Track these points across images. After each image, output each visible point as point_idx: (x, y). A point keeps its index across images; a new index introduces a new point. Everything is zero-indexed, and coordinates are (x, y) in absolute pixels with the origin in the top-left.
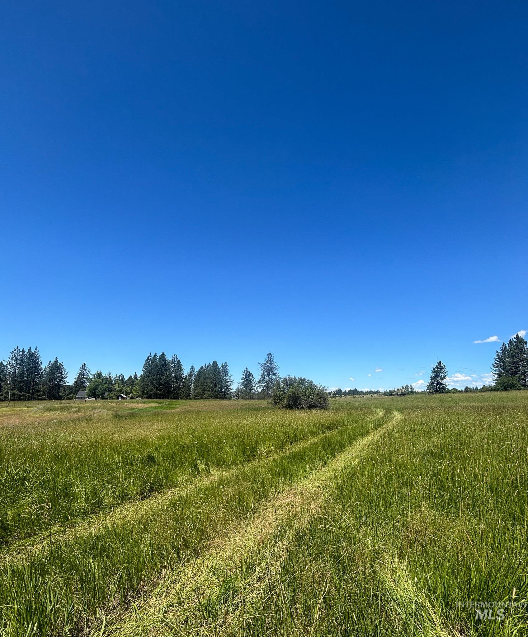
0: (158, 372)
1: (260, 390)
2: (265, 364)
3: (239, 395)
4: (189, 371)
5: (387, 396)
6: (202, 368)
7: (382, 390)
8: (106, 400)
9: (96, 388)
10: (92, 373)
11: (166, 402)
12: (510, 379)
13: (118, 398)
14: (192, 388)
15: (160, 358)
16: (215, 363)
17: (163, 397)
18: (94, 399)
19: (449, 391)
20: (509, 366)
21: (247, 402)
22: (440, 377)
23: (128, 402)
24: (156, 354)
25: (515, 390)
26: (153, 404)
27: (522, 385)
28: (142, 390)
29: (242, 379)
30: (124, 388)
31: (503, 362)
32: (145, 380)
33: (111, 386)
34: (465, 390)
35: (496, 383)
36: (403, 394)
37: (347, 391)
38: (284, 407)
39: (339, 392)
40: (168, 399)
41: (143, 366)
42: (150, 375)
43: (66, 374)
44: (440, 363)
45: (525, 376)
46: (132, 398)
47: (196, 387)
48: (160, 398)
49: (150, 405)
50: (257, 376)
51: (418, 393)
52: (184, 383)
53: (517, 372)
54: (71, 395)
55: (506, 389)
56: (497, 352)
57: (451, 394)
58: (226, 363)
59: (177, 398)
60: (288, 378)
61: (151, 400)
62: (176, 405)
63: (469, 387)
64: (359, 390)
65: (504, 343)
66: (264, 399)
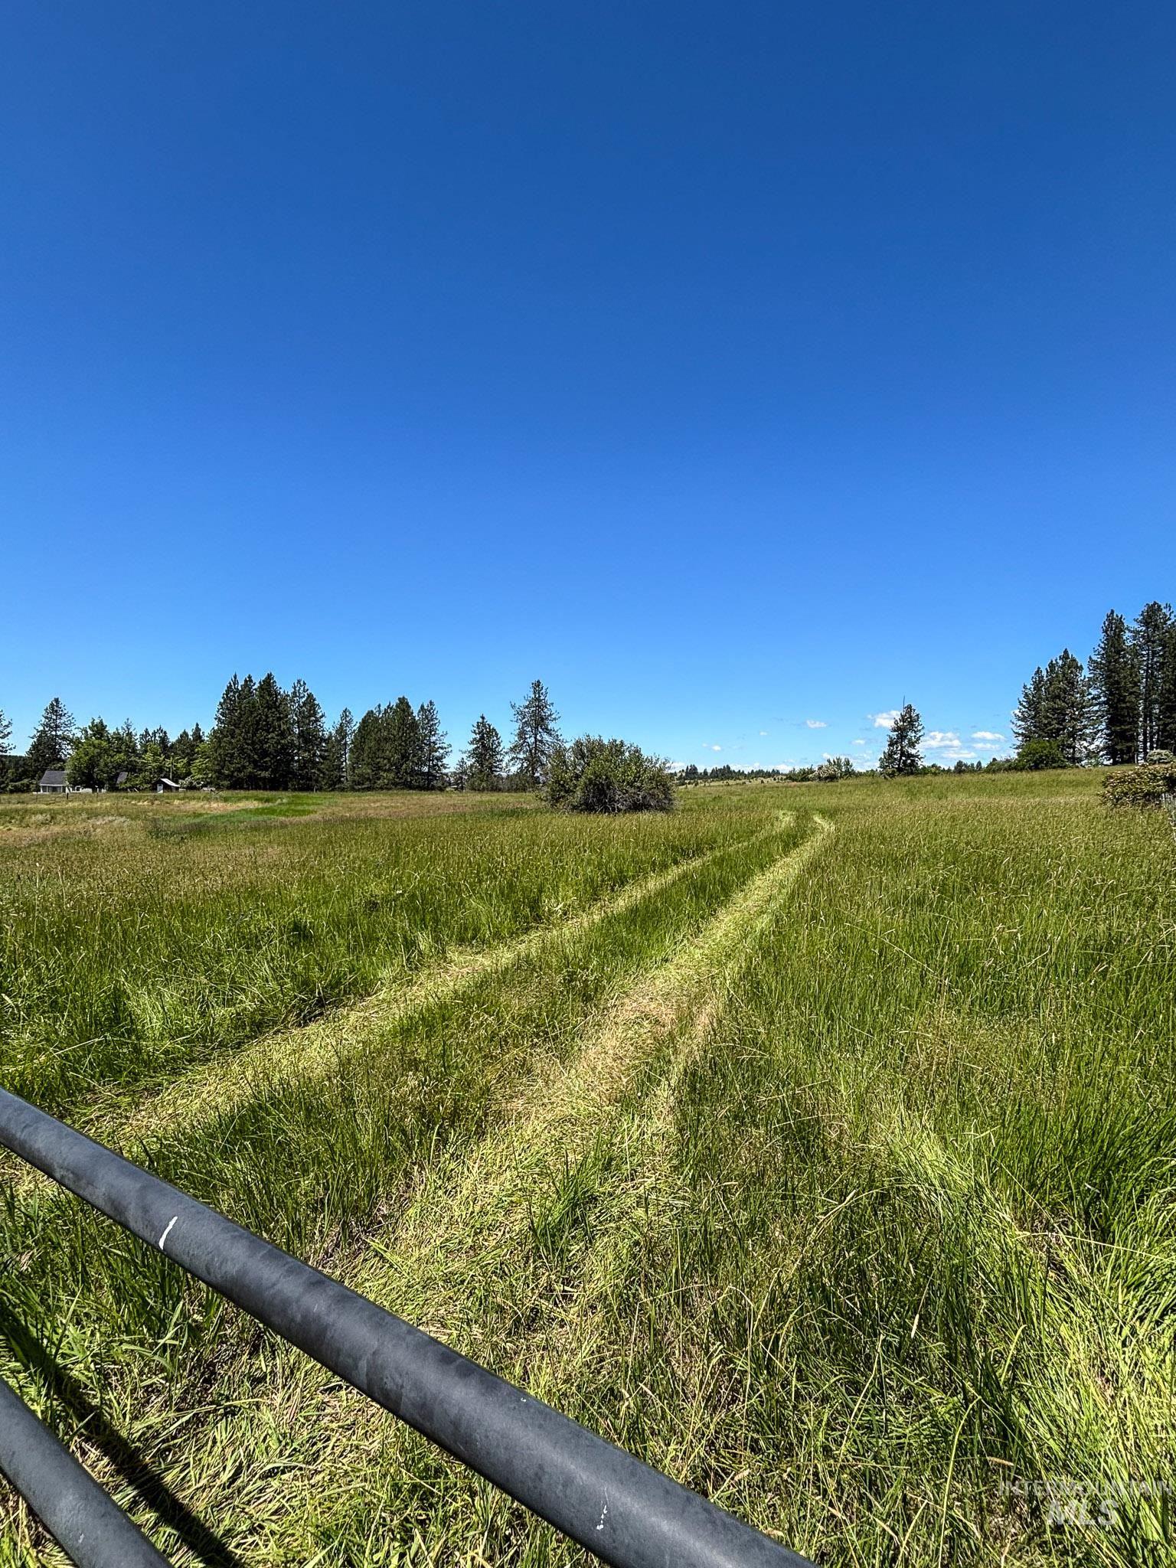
0: (258, 723)
1: (514, 770)
2: (527, 707)
3: (462, 782)
4: (338, 721)
5: (796, 780)
6: (370, 713)
8: (123, 794)
9: (92, 763)
10: (78, 724)
11: (283, 798)
12: (1046, 745)
13: (154, 789)
14: (347, 760)
15: (261, 687)
16: (403, 704)
17: (275, 784)
18: (90, 790)
19: (925, 771)
20: (1047, 717)
21: (486, 797)
22: (909, 740)
23: (183, 799)
24: (250, 677)
25: (1054, 768)
26: (248, 803)
27: (1068, 758)
28: (217, 768)
29: (472, 743)
30: (168, 763)
31: (1035, 709)
32: (223, 744)
33: (132, 759)
34: (956, 768)
36: (832, 778)
37: (709, 771)
38: (574, 808)
39: (692, 774)
40: (286, 789)
41: (217, 706)
42: (237, 731)
43: (7, 726)
44: (909, 709)
45: (1074, 739)
46: (191, 787)
47: (356, 761)
48: (265, 789)
49: (242, 805)
51: (860, 775)
52: (326, 751)
53: (1060, 730)
54: (25, 781)
55: (1036, 767)
56: (1025, 687)
57: (929, 777)
58: (431, 703)
59: (309, 789)
60: (584, 741)
61: (242, 793)
62: (308, 804)
63: (964, 762)
64: (734, 768)
65: (1039, 668)
66: (524, 790)
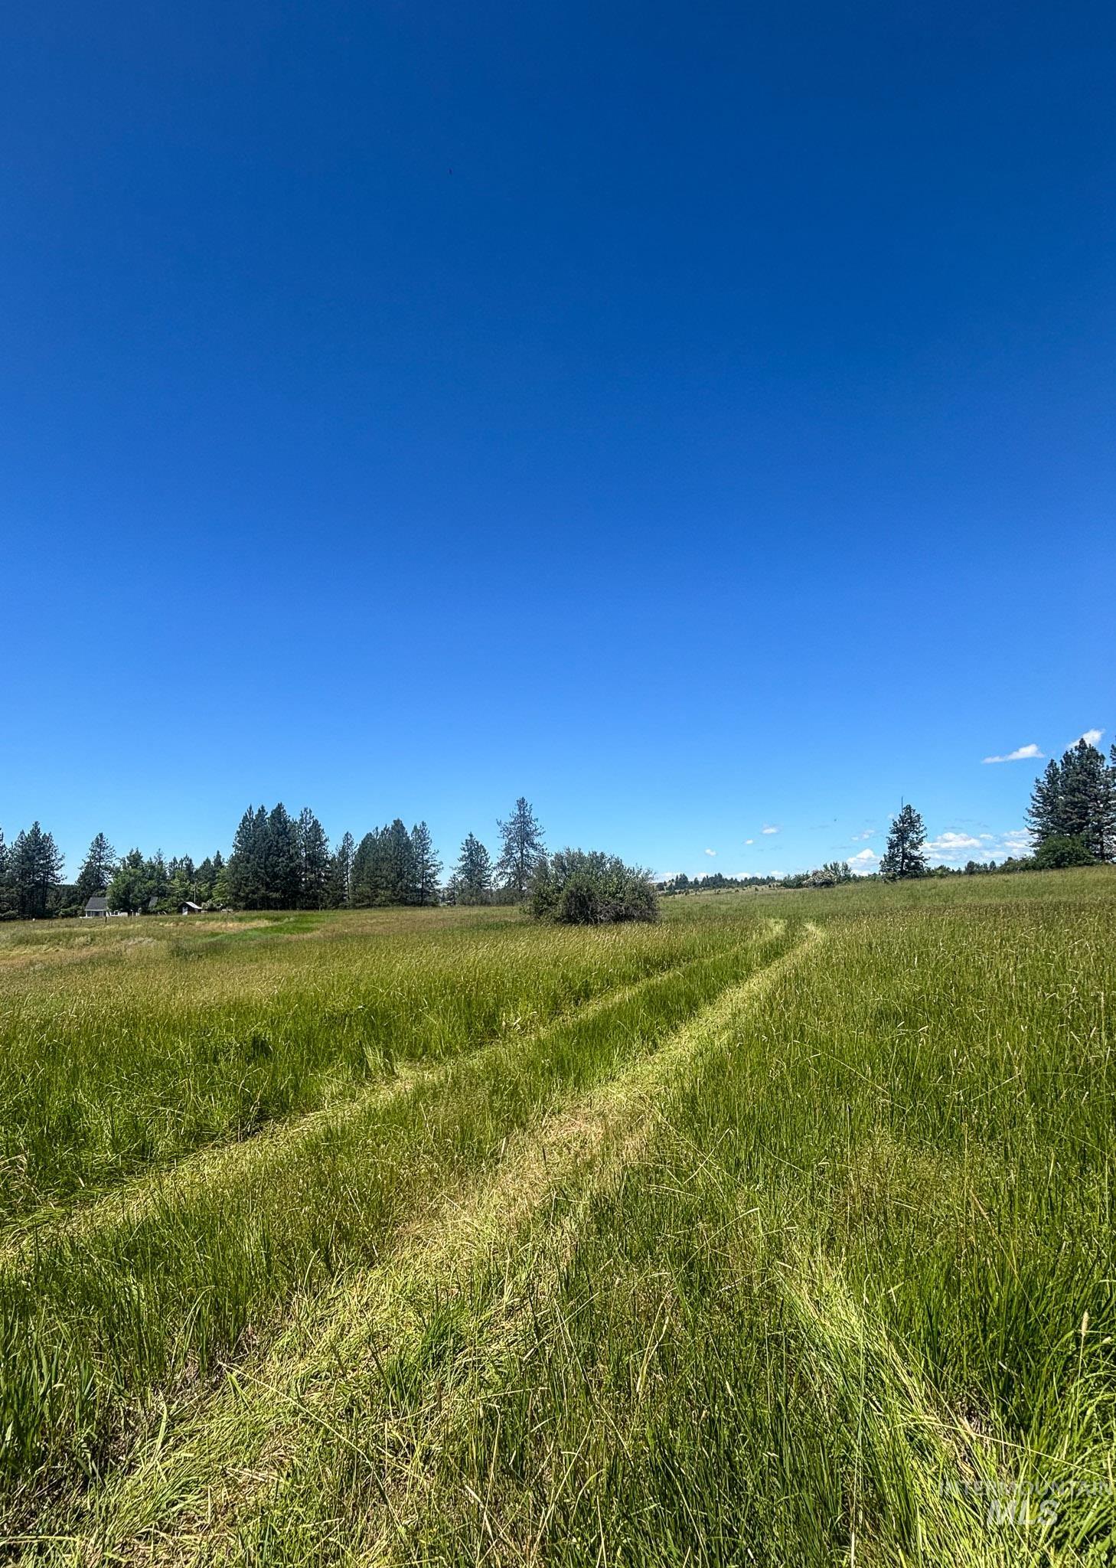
0: (270, 848)
1: (502, 884)
2: (512, 824)
3: (454, 897)
4: (340, 844)
5: (790, 887)
6: (369, 836)
7: (779, 875)
8: (153, 917)
9: (128, 890)
10: (118, 855)
11: (291, 916)
12: (1066, 842)
13: (180, 911)
14: (348, 882)
15: (272, 816)
16: (398, 825)
17: (283, 905)
18: (126, 914)
19: (931, 874)
20: (1066, 812)
21: (476, 911)
22: (911, 842)
23: (204, 920)
24: (263, 807)
25: (1080, 865)
26: (259, 922)
27: (1095, 855)
28: (235, 891)
29: (461, 860)
30: (193, 888)
31: (1051, 804)
32: (239, 869)
33: (162, 885)
34: (967, 869)
35: (1035, 852)
36: (828, 884)
37: (700, 880)
38: (557, 920)
39: (682, 883)
40: (294, 909)
41: (234, 835)
42: (252, 856)
43: (61, 859)
44: (908, 809)
45: (1101, 834)
46: (212, 909)
47: (357, 880)
48: (276, 909)
49: (255, 924)
50: (494, 853)
51: (861, 879)
52: (330, 872)
53: (1084, 824)
54: (74, 907)
55: (1058, 865)
56: (1037, 781)
57: (935, 879)
58: (424, 824)
59: (314, 907)
60: (564, 854)
61: (255, 913)
62: (313, 922)
63: (976, 862)
64: (727, 876)
65: (1052, 761)
66: (512, 903)
